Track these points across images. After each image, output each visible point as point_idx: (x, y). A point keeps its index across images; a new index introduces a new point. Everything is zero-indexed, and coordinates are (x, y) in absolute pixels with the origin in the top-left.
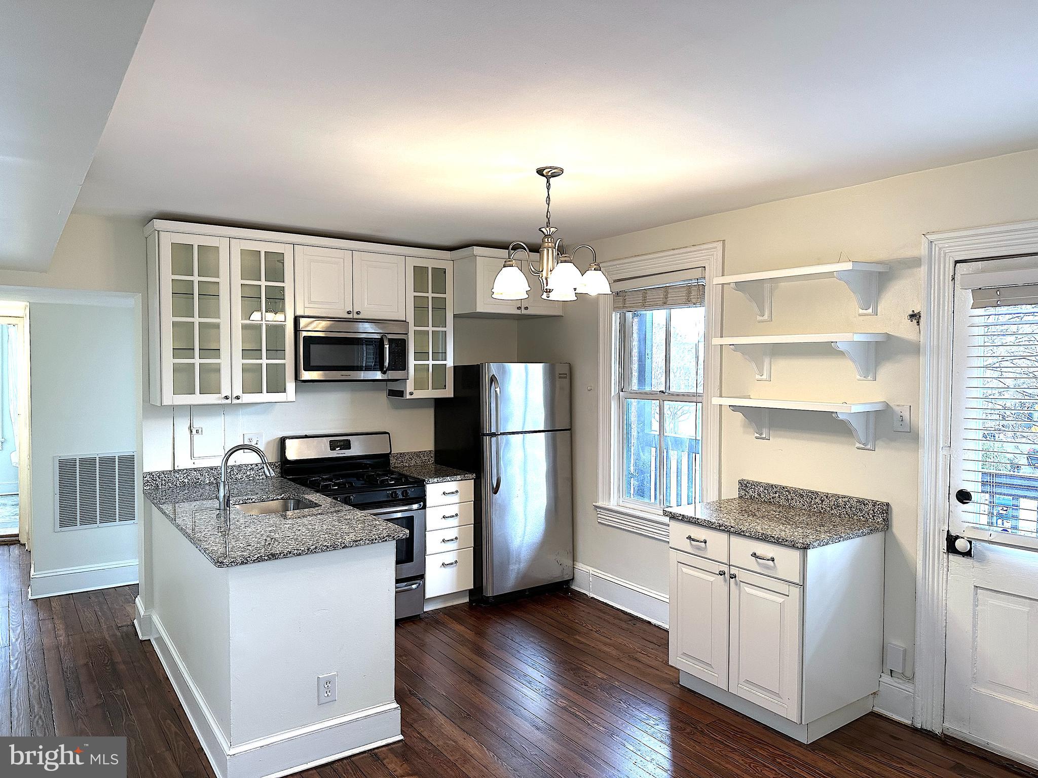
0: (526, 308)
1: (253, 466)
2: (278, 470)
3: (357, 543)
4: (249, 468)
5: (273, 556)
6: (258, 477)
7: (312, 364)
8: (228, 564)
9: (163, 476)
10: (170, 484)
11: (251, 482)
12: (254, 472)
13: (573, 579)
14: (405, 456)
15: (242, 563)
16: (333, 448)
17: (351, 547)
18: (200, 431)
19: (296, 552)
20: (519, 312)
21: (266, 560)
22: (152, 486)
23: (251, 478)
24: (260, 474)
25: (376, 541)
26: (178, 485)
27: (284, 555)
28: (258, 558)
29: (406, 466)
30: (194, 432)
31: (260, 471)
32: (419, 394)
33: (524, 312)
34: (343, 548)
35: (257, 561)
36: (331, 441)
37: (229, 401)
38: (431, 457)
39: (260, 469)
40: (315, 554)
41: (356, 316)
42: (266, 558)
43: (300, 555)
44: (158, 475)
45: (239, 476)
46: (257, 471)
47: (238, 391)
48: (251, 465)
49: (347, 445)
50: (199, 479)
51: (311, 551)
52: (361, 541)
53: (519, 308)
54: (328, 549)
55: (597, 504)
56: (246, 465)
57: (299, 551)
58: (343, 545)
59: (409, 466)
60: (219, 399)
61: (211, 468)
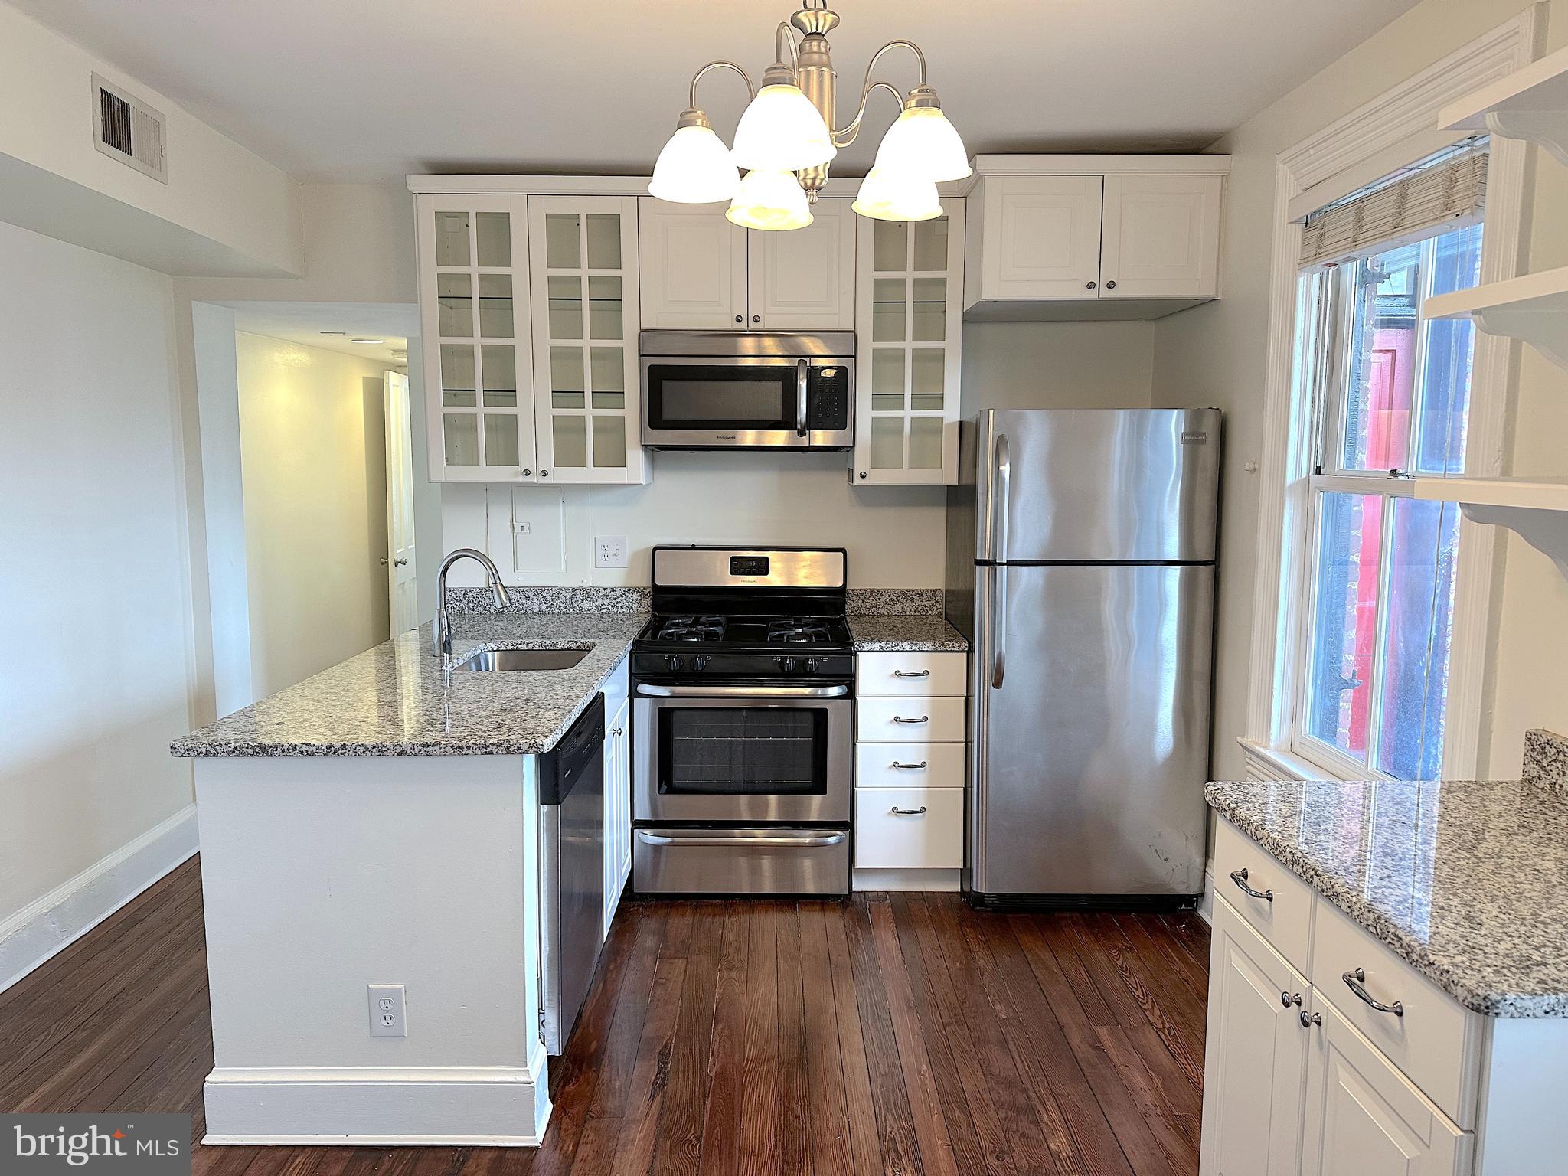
0: (1111, 285)
1: (608, 591)
2: (648, 601)
3: (428, 749)
4: (601, 594)
5: (262, 751)
6: (615, 610)
7: (667, 416)
8: (183, 751)
9: (470, 594)
10: (480, 609)
11: (605, 616)
12: (608, 601)
13: (1202, 895)
14: (882, 595)
15: (208, 754)
16: (735, 571)
17: (416, 755)
18: (526, 528)
19: (305, 748)
20: (1092, 295)
21: (251, 755)
22: (455, 609)
23: (605, 611)
24: (620, 605)
25: (470, 751)
26: (492, 611)
27: (283, 751)
28: (235, 748)
29: (884, 615)
30: (517, 528)
31: (618, 600)
32: (880, 477)
33: (1106, 294)
34: (398, 754)
35: (234, 754)
36: (733, 559)
37: (532, 479)
38: (937, 602)
39: (618, 597)
40: (342, 758)
41: (753, 326)
42: (251, 751)
43: (312, 755)
44: (463, 592)
45: (585, 606)
46: (614, 599)
47: (547, 461)
48: (605, 589)
49: (761, 567)
50: (523, 604)
51: (335, 751)
52: (437, 748)
53: (1091, 286)
54: (369, 753)
55: (1244, 741)
56: (597, 590)
57: (311, 749)
58: (399, 750)
59: (890, 616)
60: (516, 474)
61: (543, 590)
